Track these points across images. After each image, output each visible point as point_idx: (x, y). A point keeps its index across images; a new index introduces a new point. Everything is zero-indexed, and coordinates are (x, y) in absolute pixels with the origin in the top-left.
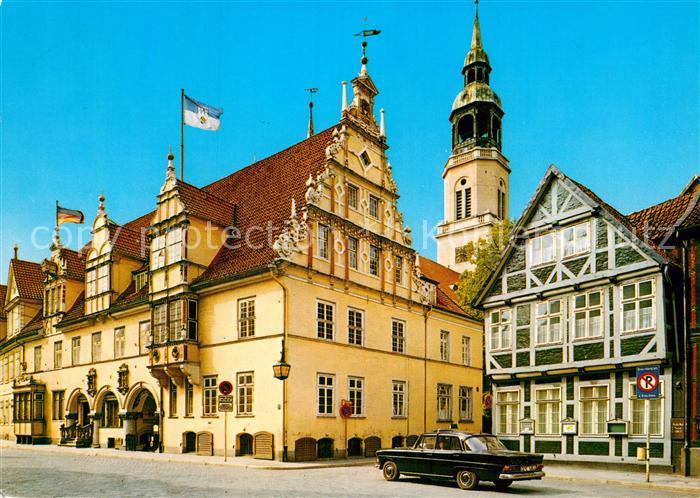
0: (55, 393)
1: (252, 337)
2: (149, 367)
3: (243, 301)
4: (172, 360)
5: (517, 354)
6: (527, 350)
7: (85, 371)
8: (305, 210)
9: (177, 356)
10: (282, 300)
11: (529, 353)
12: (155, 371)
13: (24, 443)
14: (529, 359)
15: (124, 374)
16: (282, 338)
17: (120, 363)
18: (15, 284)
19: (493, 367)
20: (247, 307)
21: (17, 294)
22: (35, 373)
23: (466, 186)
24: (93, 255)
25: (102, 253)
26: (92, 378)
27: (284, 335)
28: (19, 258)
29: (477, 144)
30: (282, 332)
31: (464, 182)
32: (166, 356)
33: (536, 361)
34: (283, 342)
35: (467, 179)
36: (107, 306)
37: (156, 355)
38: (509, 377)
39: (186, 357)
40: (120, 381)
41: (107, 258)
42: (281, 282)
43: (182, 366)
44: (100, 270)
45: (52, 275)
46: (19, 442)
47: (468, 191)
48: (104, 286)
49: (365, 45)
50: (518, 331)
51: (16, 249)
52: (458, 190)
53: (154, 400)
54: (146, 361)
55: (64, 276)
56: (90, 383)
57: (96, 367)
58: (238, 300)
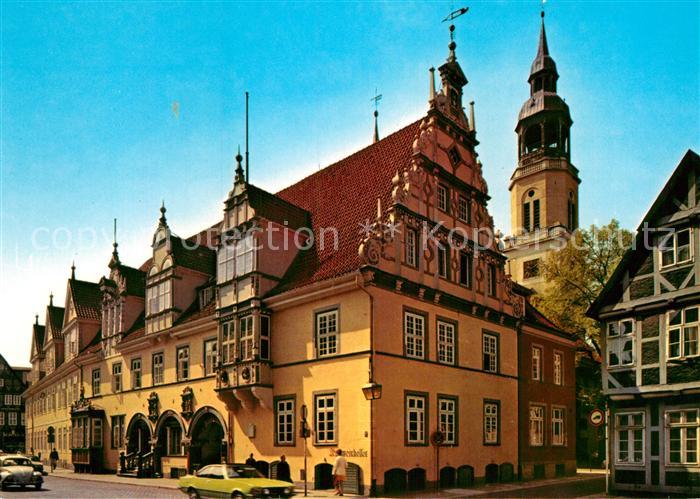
0: (114, 418)
1: (333, 354)
2: (216, 391)
3: (322, 315)
4: (242, 382)
5: (644, 371)
6: (655, 365)
7: (147, 395)
8: (392, 211)
9: (247, 377)
10: (369, 312)
11: (658, 369)
12: (224, 394)
13: (82, 472)
14: (658, 376)
15: (188, 399)
16: (369, 355)
17: (184, 387)
18: (72, 305)
19: (611, 386)
20: (327, 322)
21: (75, 315)
22: (94, 398)
23: (535, 197)
24: (155, 270)
25: (164, 268)
26: (154, 403)
27: (371, 352)
28: (77, 278)
29: (546, 154)
30: (369, 349)
31: (531, 194)
32: (235, 379)
33: (668, 378)
34: (371, 360)
35: (535, 191)
36: (169, 325)
37: (225, 378)
38: (632, 397)
39: (257, 379)
40: (183, 405)
41: (169, 274)
42: (369, 291)
43: (253, 389)
44: (162, 285)
45: (111, 294)
46: (76, 471)
47: (537, 203)
48: (166, 303)
49: (452, 28)
50: (643, 344)
51: (73, 268)
52: (526, 202)
53: (221, 427)
54: (213, 384)
55: (123, 294)
56: (151, 409)
57: (157, 391)
58: (316, 315)
